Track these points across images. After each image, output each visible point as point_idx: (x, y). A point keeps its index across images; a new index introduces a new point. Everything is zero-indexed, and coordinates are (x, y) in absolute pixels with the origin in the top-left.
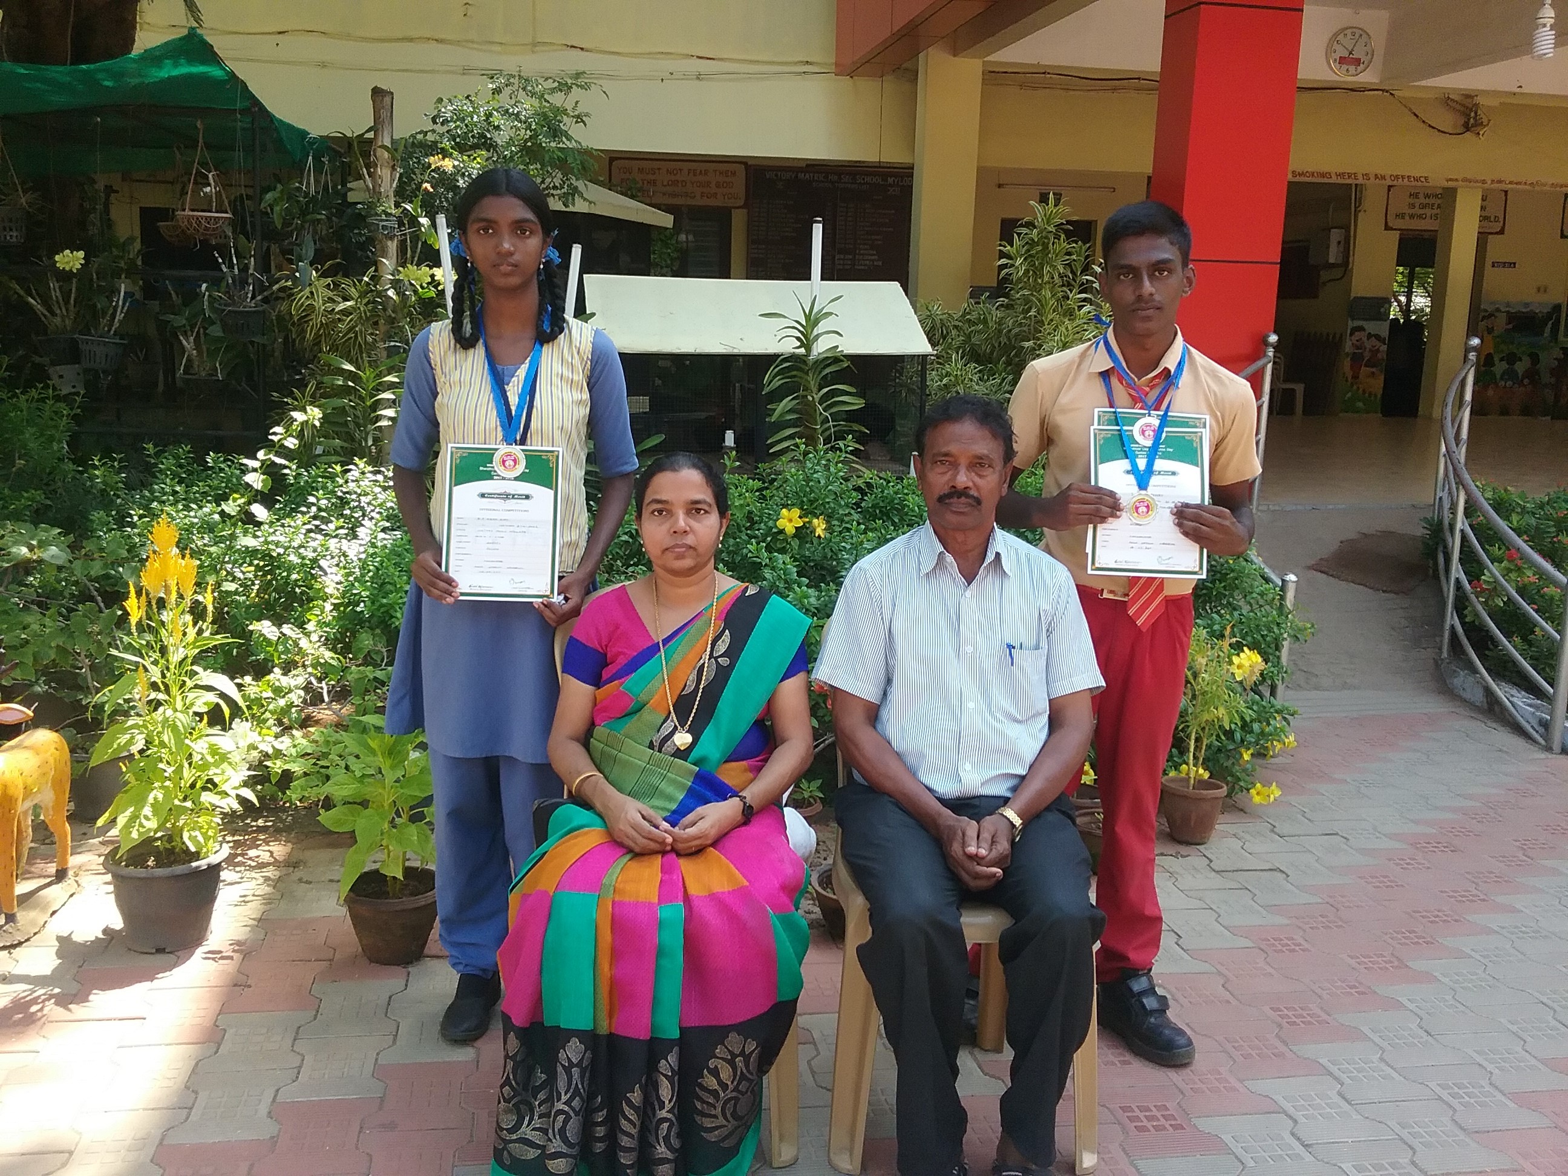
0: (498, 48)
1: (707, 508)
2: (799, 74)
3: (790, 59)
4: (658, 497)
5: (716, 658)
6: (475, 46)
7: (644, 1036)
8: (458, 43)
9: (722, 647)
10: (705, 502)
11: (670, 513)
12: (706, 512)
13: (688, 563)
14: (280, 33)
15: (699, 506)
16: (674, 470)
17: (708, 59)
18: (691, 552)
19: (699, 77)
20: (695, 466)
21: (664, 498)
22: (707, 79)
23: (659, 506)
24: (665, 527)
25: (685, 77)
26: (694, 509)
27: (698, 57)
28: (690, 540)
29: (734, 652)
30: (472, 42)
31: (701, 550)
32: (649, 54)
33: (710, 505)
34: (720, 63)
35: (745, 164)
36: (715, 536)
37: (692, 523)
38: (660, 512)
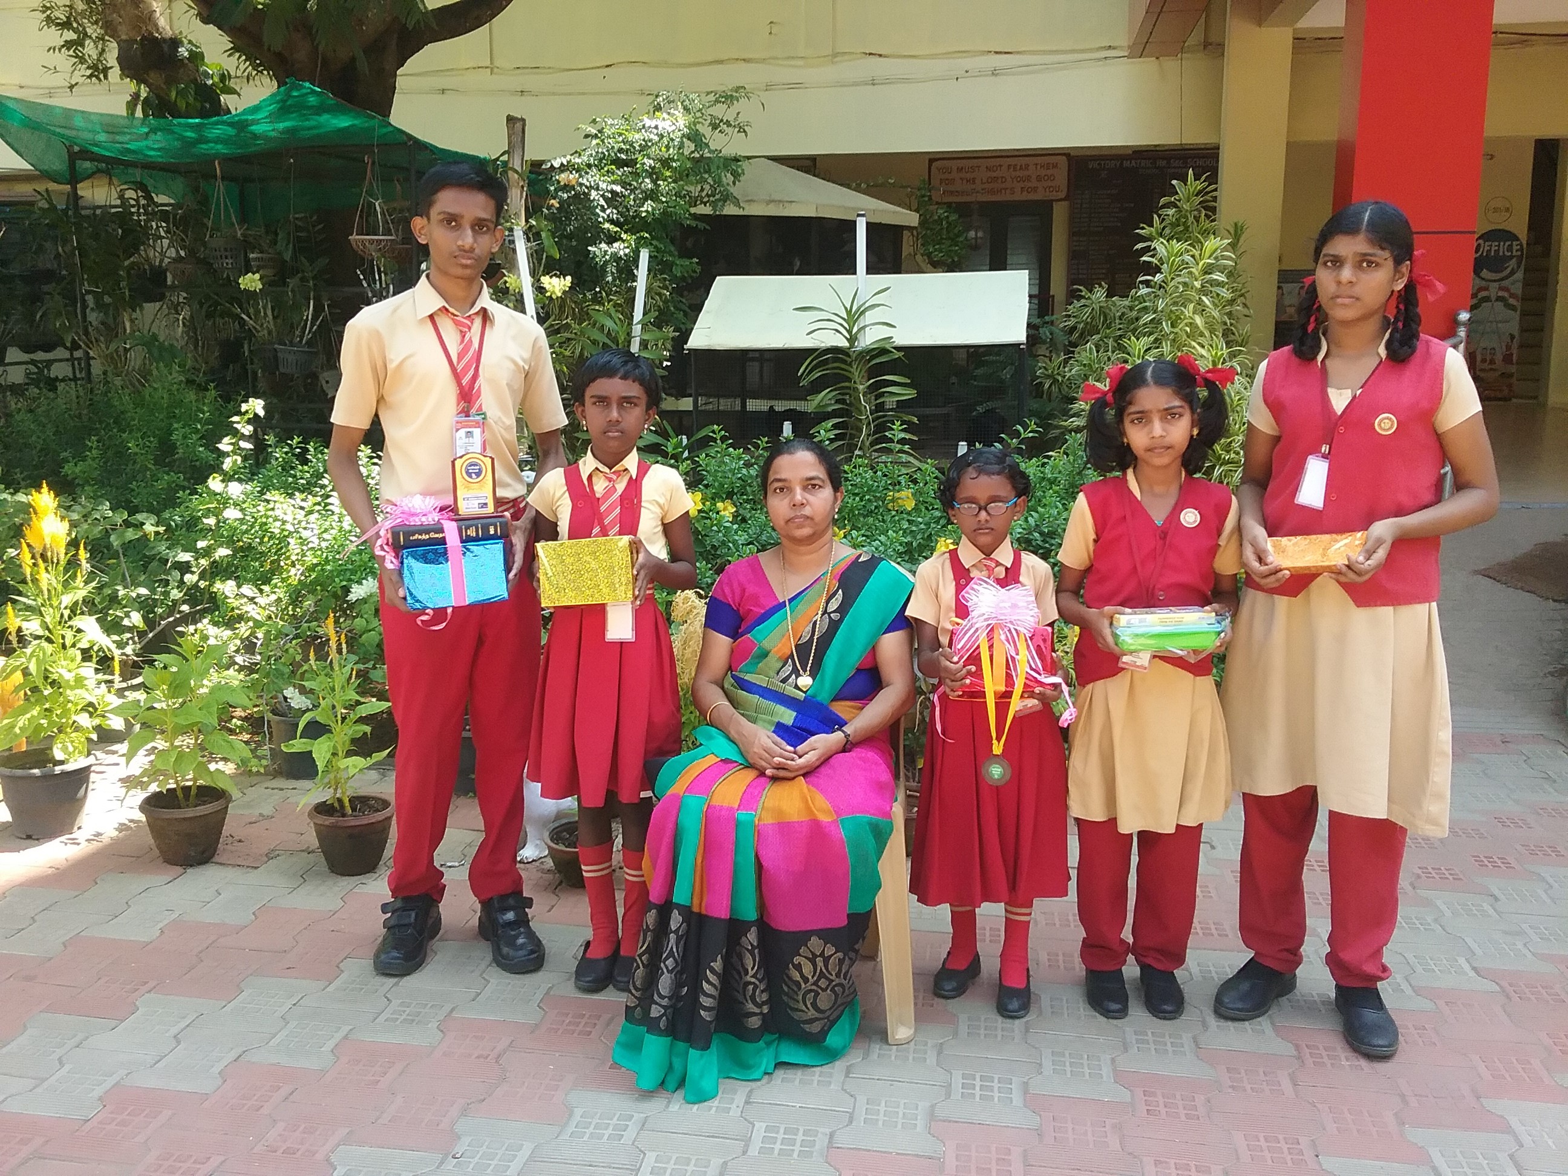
0: (800, 63)
1: (820, 483)
2: (1099, 60)
3: (1092, 46)
4: (778, 477)
5: (829, 614)
6: (780, 62)
7: (724, 915)
8: (763, 61)
9: (834, 605)
10: (819, 478)
11: (790, 490)
12: (820, 487)
13: (806, 531)
14: (607, 66)
15: (813, 482)
16: (791, 453)
17: (1006, 53)
18: (808, 521)
19: (994, 73)
20: (808, 449)
21: (783, 476)
22: (1003, 74)
23: (779, 484)
24: (786, 501)
25: (981, 73)
26: (810, 485)
27: (996, 53)
28: (807, 511)
29: (843, 610)
30: (777, 58)
31: (817, 519)
32: (947, 55)
33: (823, 481)
34: (1017, 56)
35: (1067, 155)
36: (828, 508)
37: (808, 496)
38: (782, 490)
